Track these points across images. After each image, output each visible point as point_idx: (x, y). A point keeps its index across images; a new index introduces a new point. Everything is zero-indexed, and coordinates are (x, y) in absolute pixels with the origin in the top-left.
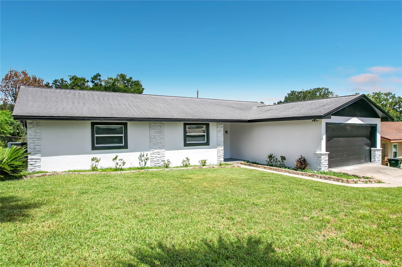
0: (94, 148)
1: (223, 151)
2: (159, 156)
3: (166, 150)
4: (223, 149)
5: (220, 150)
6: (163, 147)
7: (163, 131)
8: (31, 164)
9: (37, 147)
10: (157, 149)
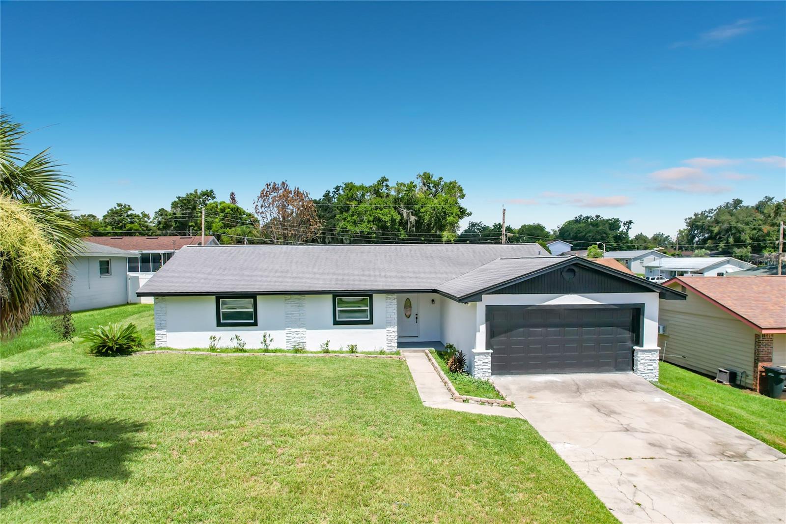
0: (219, 324)
1: (396, 333)
2: (297, 336)
3: (307, 329)
4: (396, 330)
5: (391, 332)
6: (303, 325)
7: (303, 305)
8: (158, 340)
9: (163, 322)
10: (295, 328)
